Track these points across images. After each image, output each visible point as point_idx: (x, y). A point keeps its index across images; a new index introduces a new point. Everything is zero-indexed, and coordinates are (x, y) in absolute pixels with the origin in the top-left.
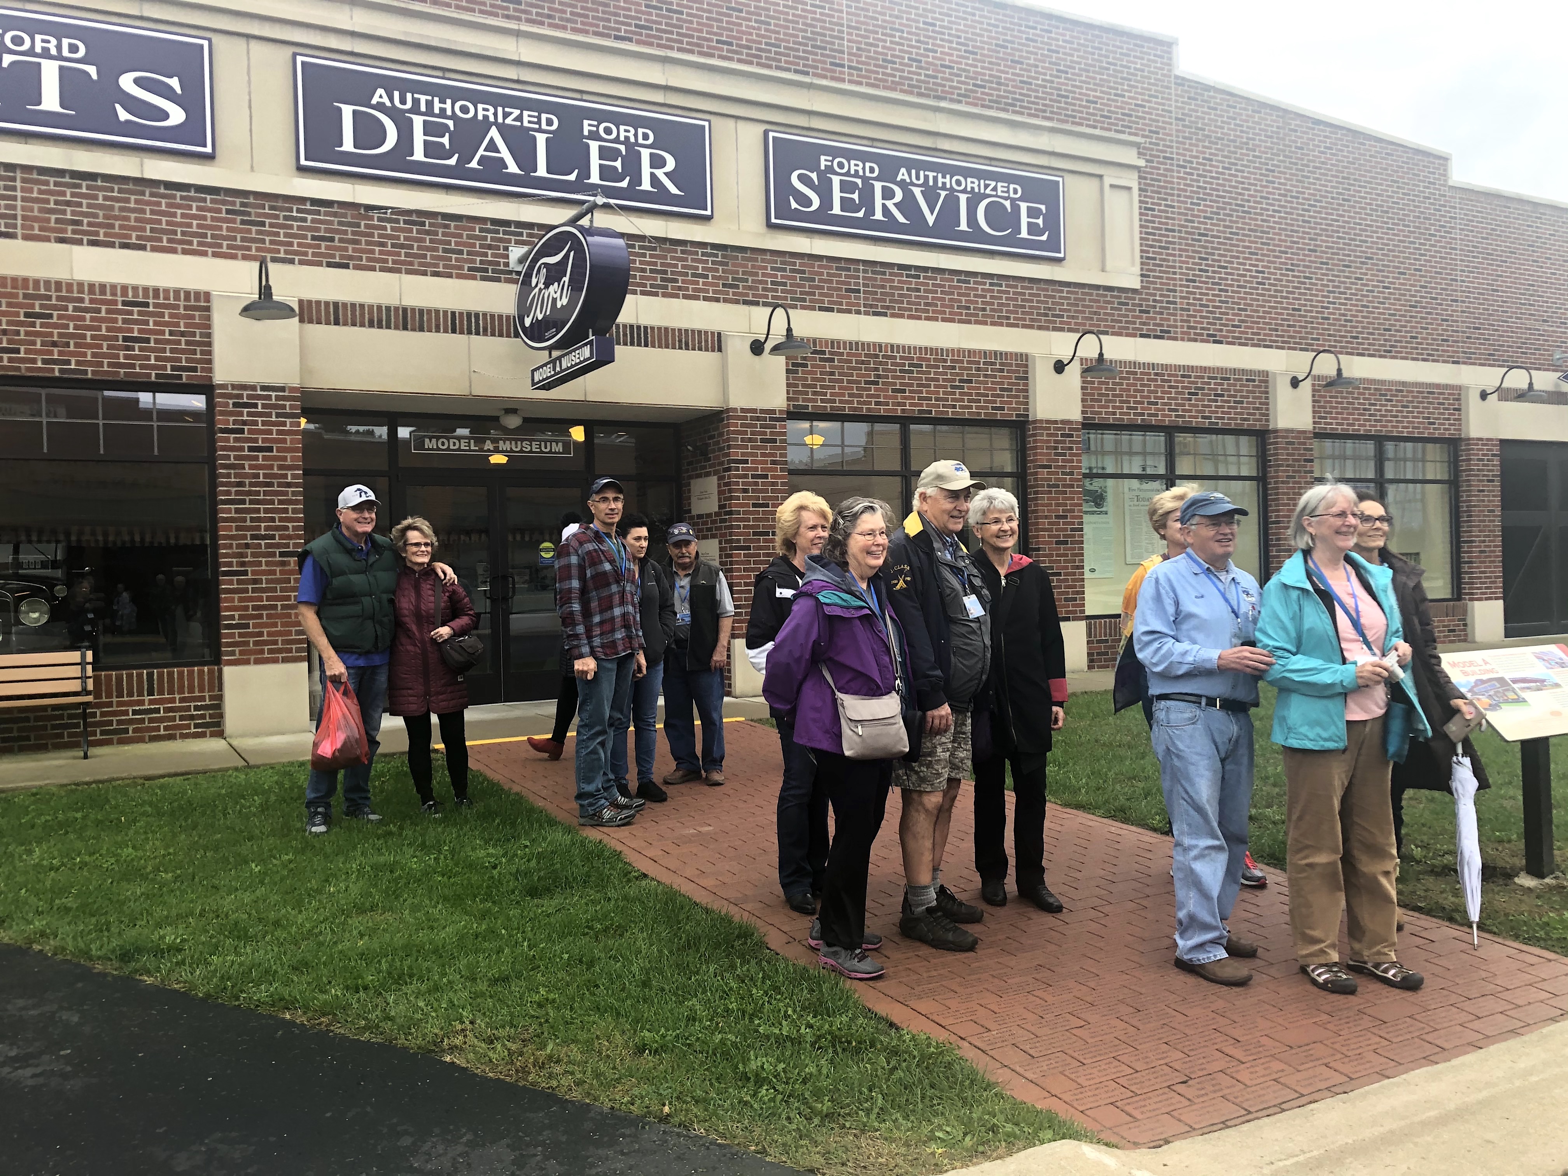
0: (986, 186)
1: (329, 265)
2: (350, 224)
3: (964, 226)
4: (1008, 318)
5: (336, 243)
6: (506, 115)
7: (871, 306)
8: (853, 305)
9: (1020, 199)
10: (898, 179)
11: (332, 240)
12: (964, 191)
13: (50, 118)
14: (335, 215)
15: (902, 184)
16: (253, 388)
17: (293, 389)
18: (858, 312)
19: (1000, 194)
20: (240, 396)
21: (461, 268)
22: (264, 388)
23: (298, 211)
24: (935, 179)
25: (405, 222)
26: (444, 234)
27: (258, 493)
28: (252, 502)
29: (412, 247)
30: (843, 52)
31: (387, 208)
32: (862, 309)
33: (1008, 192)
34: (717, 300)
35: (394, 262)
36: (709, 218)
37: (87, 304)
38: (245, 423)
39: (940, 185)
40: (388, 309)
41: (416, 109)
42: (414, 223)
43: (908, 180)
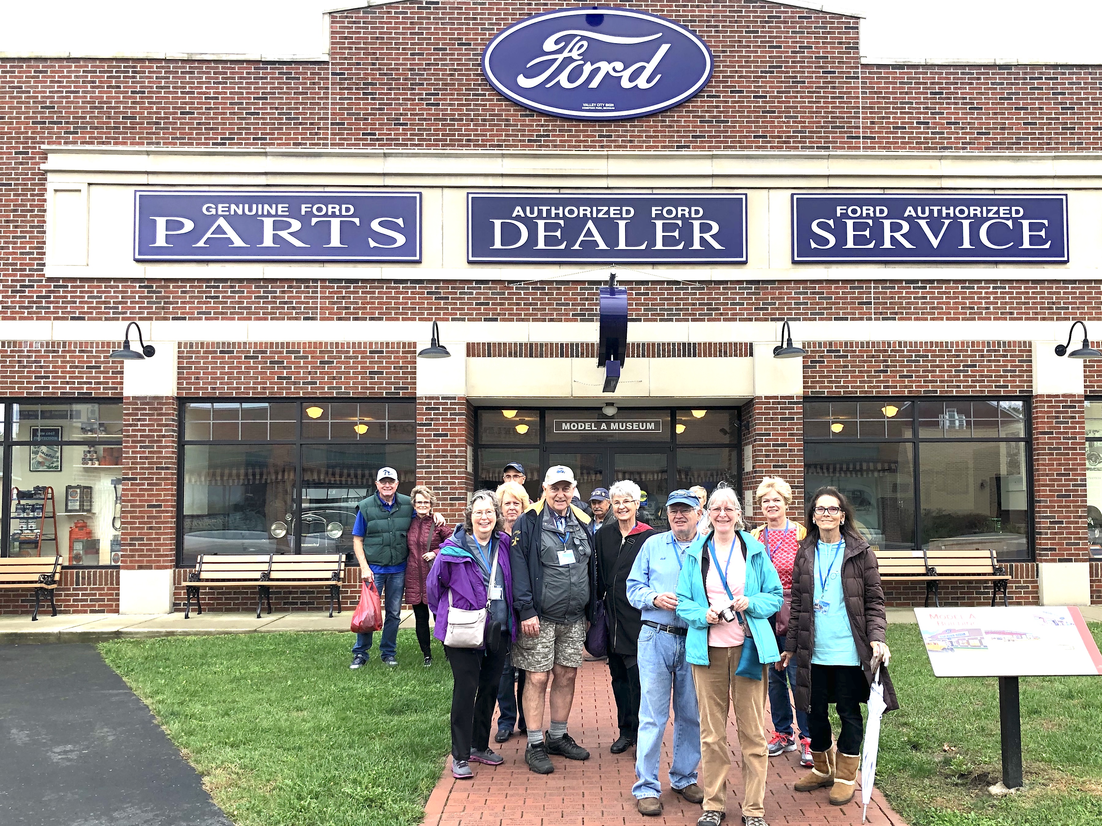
0: (988, 211)
1: (486, 320)
2: (498, 294)
3: (966, 244)
4: (1011, 313)
5: (490, 306)
6: (598, 211)
7: (881, 313)
8: (865, 313)
9: (1022, 218)
10: (906, 215)
11: (488, 304)
12: (968, 217)
13: (335, 251)
14: (490, 288)
15: (909, 219)
16: (437, 398)
17: (460, 398)
18: (870, 319)
19: (1002, 215)
20: (430, 404)
21: (567, 315)
22: (443, 398)
23: (468, 288)
24: (940, 211)
25: (533, 289)
26: (557, 294)
27: (438, 462)
28: (435, 467)
29: (536, 304)
30: (859, 127)
31: (521, 281)
32: (873, 316)
33: (1010, 213)
34: (751, 320)
35: (525, 315)
36: (745, 263)
37: (351, 354)
38: (432, 420)
39: (944, 215)
40: (521, 344)
41: (540, 216)
42: (538, 289)
43: (914, 215)
